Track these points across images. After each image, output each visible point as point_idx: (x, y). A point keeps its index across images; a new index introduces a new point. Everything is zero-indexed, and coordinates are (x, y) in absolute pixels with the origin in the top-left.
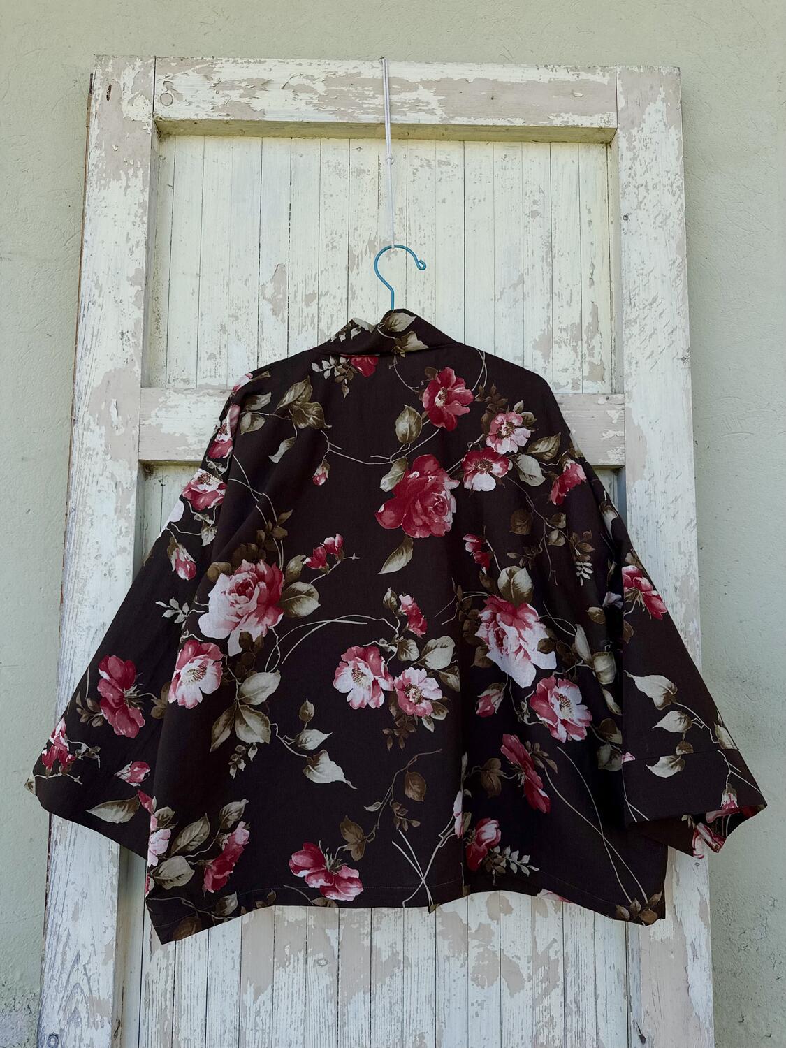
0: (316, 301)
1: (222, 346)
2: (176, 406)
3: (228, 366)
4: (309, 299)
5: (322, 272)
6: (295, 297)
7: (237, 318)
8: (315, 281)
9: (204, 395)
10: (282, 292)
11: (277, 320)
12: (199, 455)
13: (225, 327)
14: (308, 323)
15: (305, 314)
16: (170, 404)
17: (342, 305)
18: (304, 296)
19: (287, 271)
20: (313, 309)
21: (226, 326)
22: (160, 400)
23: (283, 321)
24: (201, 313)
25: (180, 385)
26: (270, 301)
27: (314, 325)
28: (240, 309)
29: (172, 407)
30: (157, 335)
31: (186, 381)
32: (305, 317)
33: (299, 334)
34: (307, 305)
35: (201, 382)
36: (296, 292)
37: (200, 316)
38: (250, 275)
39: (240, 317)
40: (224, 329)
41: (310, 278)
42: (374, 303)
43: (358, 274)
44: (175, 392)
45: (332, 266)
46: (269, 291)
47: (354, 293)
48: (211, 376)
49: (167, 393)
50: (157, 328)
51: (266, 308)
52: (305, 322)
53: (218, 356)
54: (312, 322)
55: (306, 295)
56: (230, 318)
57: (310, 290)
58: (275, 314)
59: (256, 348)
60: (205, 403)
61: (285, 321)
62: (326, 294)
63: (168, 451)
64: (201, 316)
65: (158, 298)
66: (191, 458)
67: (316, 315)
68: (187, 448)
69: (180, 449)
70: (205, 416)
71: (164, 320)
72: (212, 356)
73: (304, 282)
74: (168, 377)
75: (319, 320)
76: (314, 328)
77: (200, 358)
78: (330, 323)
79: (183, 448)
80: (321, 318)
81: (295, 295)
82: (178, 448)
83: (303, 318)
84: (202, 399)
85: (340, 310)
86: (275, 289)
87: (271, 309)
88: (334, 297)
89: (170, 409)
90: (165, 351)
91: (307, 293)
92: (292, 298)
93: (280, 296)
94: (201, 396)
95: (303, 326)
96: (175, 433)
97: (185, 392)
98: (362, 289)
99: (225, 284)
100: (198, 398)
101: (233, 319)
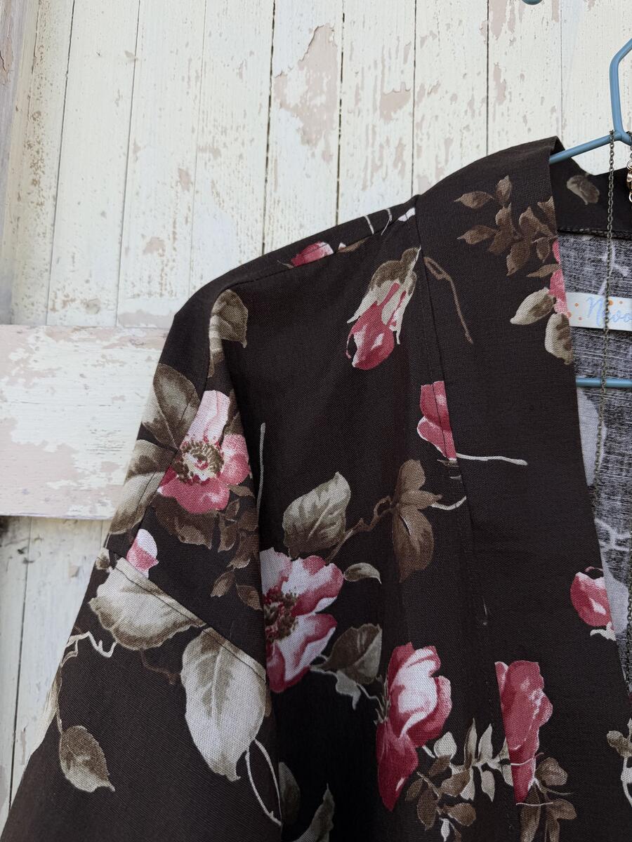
0: (408, 107)
1: (180, 219)
2: (51, 372)
3: (191, 268)
4: (390, 103)
5: (423, 40)
6: (358, 100)
7: (216, 153)
8: (405, 61)
9: (121, 344)
10: (325, 89)
11: (313, 155)
12: (104, 505)
13: (187, 174)
14: (389, 160)
15: (380, 139)
16: (37, 367)
17: (473, 116)
18: (378, 97)
19: (338, 41)
20: (400, 127)
21: (191, 173)
22: (14, 357)
23: (326, 156)
24: (135, 144)
25: (77, 315)
26: (297, 111)
27: (404, 164)
28: (224, 132)
29: (40, 375)
30: (35, 198)
31: (92, 306)
32: (381, 146)
33: (364, 188)
34: (387, 118)
35: (128, 307)
36: (358, 89)
37: (131, 150)
38: (252, 53)
39: (223, 151)
40: (184, 178)
41: (393, 56)
42: (553, 110)
43: (512, 42)
44: (50, 335)
45: (448, 26)
46: (295, 89)
47: (502, 88)
48: (150, 294)
49: (31, 339)
50: (35, 182)
51: (287, 128)
52: (381, 158)
53: (168, 244)
54: (399, 158)
55: (383, 94)
56: (200, 154)
57: (393, 84)
58: (307, 140)
59: (260, 225)
60: (123, 364)
61: (331, 156)
62: (434, 89)
63: (25, 492)
64: (135, 152)
65: (39, 113)
66: (83, 512)
67: (407, 141)
68: (75, 485)
69: (56, 486)
70: (122, 398)
71: (50, 163)
72: (154, 245)
73: (380, 66)
74: (52, 295)
75: (416, 151)
76: (402, 173)
77: (127, 249)
78: (442, 158)
79: (63, 483)
80: (420, 148)
81: (357, 94)
82: (50, 484)
83: (377, 148)
84: (116, 353)
85: (467, 127)
86: (308, 82)
87: (298, 130)
88: (454, 98)
89: (36, 380)
90: (49, 236)
91: (387, 90)
92: (349, 103)
93: (321, 100)
94: (112, 346)
95: (376, 168)
96: (45, 443)
97: (75, 336)
98: (522, 76)
99: (193, 75)
100: (105, 352)
101: (207, 155)
